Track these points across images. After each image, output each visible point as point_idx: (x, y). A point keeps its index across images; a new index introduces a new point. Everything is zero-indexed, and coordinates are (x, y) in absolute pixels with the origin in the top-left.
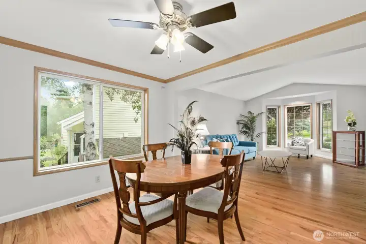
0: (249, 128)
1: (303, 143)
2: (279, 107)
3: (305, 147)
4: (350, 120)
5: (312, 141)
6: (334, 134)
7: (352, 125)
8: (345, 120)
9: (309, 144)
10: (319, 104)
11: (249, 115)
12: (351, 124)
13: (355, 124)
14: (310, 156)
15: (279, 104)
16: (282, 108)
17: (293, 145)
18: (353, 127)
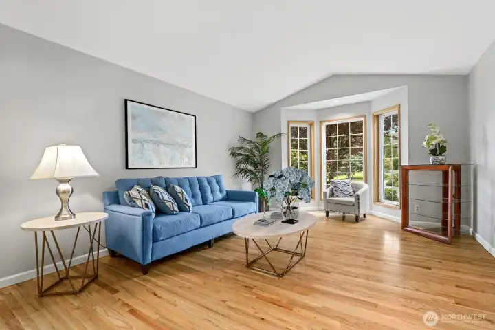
0: (255, 165)
1: (351, 191)
2: (311, 125)
3: (353, 200)
4: (434, 142)
5: (366, 187)
6: (406, 171)
7: (438, 153)
8: (425, 143)
9: (359, 193)
10: (378, 116)
11: (259, 140)
12: (436, 150)
13: (443, 149)
14: (361, 216)
15: (311, 118)
16: (316, 127)
17: (332, 195)
18: (440, 158)
